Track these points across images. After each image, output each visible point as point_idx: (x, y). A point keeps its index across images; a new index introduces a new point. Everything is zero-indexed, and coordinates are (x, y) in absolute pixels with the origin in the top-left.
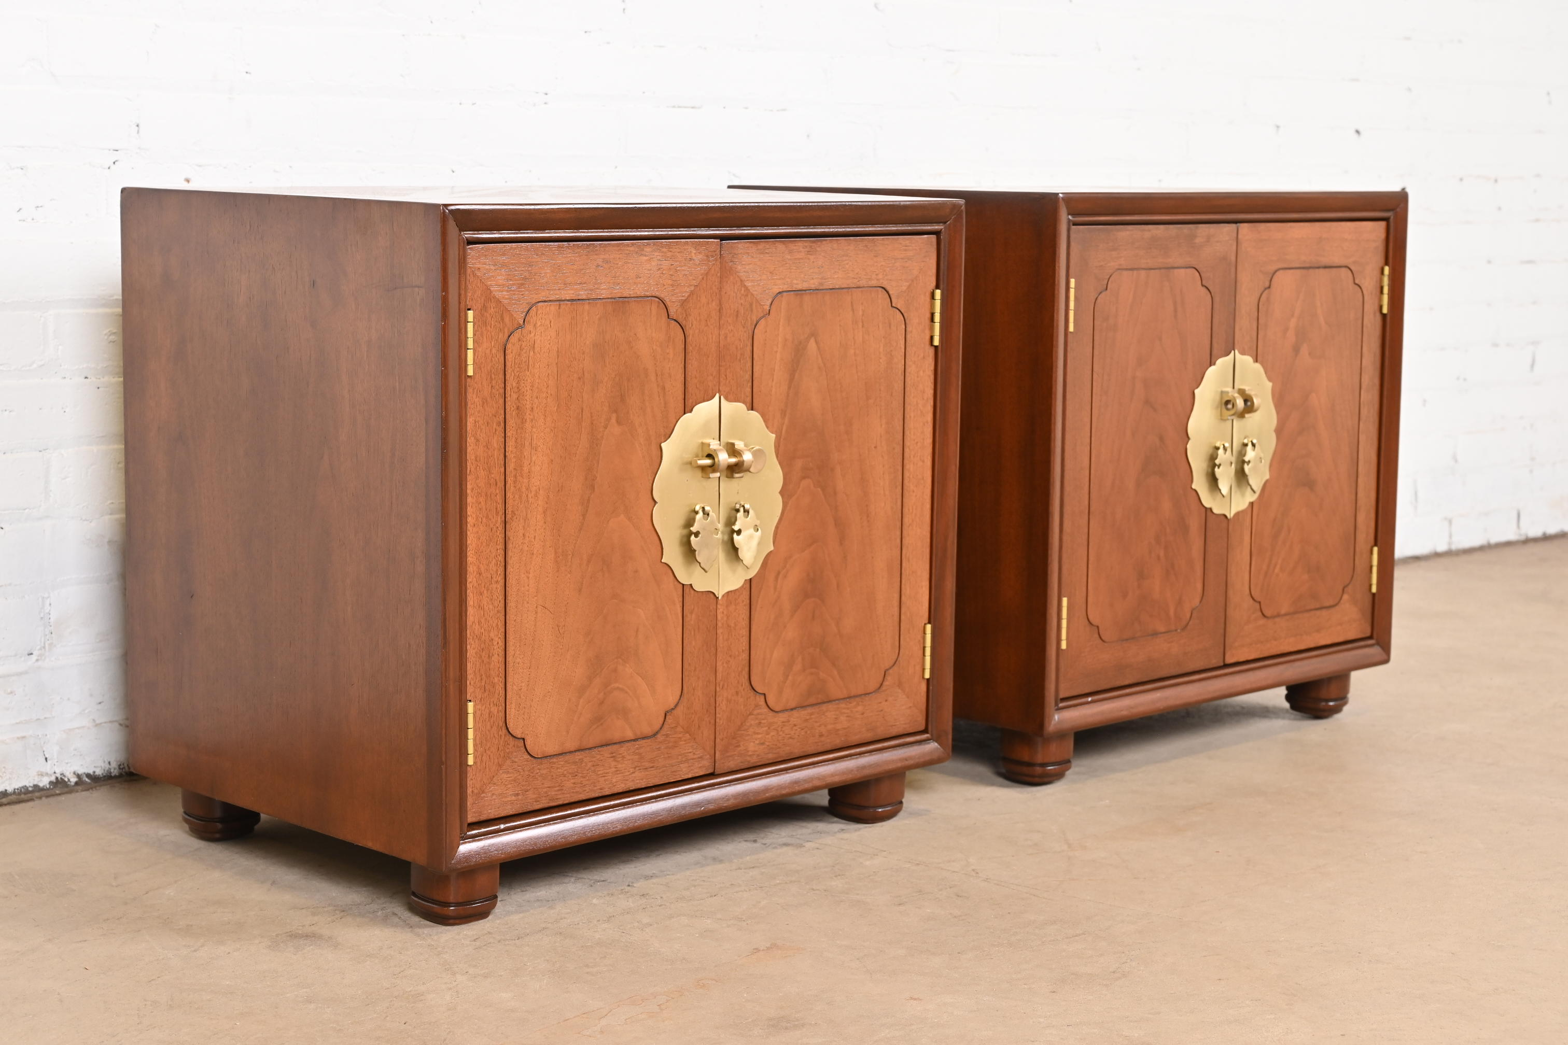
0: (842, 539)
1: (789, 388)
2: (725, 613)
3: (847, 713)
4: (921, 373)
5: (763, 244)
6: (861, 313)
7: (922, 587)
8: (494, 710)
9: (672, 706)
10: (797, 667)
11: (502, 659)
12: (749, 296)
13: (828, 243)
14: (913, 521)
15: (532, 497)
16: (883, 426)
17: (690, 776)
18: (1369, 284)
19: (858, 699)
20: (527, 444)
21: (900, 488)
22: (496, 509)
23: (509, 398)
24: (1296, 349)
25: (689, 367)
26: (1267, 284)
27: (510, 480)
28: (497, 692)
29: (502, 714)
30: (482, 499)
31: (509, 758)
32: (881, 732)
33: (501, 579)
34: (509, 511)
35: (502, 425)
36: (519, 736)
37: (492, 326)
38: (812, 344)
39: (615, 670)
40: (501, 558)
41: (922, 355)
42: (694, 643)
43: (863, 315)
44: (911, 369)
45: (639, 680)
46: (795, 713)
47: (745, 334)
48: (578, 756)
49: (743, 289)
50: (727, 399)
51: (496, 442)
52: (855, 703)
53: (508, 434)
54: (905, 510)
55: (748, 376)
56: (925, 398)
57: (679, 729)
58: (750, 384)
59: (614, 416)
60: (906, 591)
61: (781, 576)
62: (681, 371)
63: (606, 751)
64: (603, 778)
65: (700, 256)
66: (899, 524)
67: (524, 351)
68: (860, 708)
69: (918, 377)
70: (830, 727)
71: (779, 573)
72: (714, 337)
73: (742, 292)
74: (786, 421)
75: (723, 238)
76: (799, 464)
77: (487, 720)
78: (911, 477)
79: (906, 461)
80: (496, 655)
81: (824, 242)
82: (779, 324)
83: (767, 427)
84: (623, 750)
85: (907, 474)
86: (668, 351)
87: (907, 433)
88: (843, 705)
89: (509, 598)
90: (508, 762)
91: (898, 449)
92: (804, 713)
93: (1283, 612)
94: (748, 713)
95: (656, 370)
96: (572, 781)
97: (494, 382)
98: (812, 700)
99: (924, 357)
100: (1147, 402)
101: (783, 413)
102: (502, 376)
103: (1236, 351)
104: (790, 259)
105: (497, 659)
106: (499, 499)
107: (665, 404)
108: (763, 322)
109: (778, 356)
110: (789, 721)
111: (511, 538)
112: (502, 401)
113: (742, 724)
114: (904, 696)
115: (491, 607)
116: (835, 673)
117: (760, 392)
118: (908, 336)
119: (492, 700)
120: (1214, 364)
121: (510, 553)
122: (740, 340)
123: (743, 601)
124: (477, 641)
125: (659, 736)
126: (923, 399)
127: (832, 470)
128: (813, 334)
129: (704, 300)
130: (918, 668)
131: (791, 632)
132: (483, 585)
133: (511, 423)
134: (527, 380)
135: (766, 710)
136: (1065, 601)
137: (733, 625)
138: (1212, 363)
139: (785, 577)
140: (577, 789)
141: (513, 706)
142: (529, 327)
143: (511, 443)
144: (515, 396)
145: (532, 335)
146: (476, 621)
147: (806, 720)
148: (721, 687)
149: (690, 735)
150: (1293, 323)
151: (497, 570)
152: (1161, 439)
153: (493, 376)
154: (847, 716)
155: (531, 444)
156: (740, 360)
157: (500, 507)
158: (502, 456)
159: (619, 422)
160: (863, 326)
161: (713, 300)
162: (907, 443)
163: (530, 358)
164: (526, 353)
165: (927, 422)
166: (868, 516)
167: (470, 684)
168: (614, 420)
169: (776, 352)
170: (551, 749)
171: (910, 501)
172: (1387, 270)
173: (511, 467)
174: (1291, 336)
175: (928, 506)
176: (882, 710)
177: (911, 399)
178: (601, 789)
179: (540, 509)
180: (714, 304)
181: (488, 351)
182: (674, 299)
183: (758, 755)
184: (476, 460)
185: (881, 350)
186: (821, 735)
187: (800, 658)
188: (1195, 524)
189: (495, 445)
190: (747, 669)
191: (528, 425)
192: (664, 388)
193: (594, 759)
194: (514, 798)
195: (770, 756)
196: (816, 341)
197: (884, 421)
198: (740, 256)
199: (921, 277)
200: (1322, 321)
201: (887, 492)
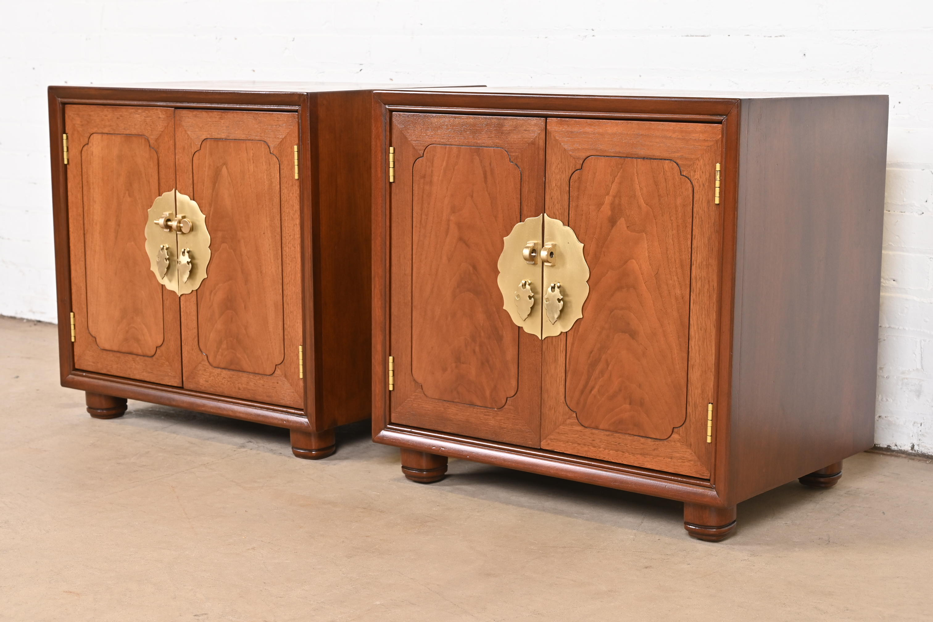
0: (246, 281)
1: (213, 191)
2: (184, 305)
3: (254, 382)
4: (291, 195)
5: (195, 112)
6: (252, 155)
7: (298, 323)
8: (84, 320)
9: (160, 345)
10: (224, 346)
12: (190, 139)
13: (230, 115)
14: (289, 281)
15: (94, 225)
16: (268, 222)
17: (170, 384)
18: (699, 177)
19: (260, 376)
21: (280, 260)
23: (83, 177)
24: (613, 221)
25: (161, 173)
27: (85, 215)
28: (84, 312)
29: (86, 323)
30: (75, 221)
31: (90, 344)
32: (274, 400)
33: (83, 259)
34: (86, 229)
35: (81, 188)
36: (94, 335)
37: (76, 143)
38: (224, 170)
39: (133, 318)
40: (83, 250)
41: (291, 184)
42: (168, 316)
43: (253, 156)
44: (285, 191)
45: (144, 326)
46: (224, 371)
47: (188, 159)
48: (118, 355)
49: (186, 135)
50: (180, 192)
51: (79, 196)
52: (258, 378)
53: (84, 193)
54: (284, 274)
55: (191, 181)
56: (294, 210)
57: (163, 358)
58: (192, 186)
59: (127, 192)
60: (287, 322)
61: (212, 294)
62: (157, 174)
63: (130, 357)
65: (163, 116)
66: (281, 281)
67: (89, 156)
68: (262, 382)
69: (289, 196)
70: (244, 386)
71: (210, 291)
72: (172, 159)
73: (186, 137)
74: (212, 209)
75: (176, 108)
76: (220, 234)
77: (81, 324)
78: (287, 255)
79: (283, 245)
81: (229, 113)
82: (206, 156)
83: (202, 212)
84: (138, 358)
85: (284, 253)
86: (150, 164)
87: (283, 228)
88: (251, 376)
89: (87, 270)
90: (90, 346)
91: (278, 237)
92: (229, 373)
93: (601, 427)
94: (199, 362)
95: (145, 173)
96: (117, 366)
97: (78, 168)
98: (233, 367)
99: (292, 185)
100: (461, 239)
101: (210, 205)
102: (80, 166)
103: (545, 214)
104: (211, 121)
105: (83, 296)
106: (82, 222)
107: (150, 190)
108: (197, 153)
109: (206, 173)
110: (221, 374)
111: (87, 242)
112: (81, 177)
113: (196, 367)
114: (289, 384)
115: (80, 271)
116: (246, 357)
117: (198, 191)
118: (282, 172)
119: (82, 315)
120: (524, 221)
121: (87, 249)
122: (186, 162)
123: (193, 301)
124: (75, 286)
125: (154, 358)
126: (293, 210)
127: (239, 241)
128: (225, 164)
129: (166, 139)
130: (297, 371)
131: (219, 326)
132: (77, 261)
133: (85, 188)
134: (90, 169)
135: (207, 364)
136: (391, 358)
137: (188, 312)
138: (521, 220)
139: (215, 294)
141: (91, 321)
142: (90, 144)
143: (85, 198)
144: (86, 176)
145: (92, 148)
146: (75, 277)
147: (230, 377)
148: (184, 343)
149: (169, 363)
150: (608, 200)
151: (82, 255)
152: (475, 268)
153: (77, 165)
154: (254, 384)
155: (93, 199)
156: (186, 173)
157: (82, 226)
158: (82, 203)
159: (130, 196)
160: (253, 162)
161: (171, 140)
162: (284, 235)
163: (91, 159)
165: (296, 224)
166: (261, 272)
167: (74, 305)
168: (127, 194)
169: (205, 171)
170: (107, 347)
171: (288, 269)
172: (719, 166)
173: (86, 208)
174: (606, 210)
175: (299, 275)
176: (275, 388)
177: (285, 209)
178: (129, 374)
179: (98, 231)
180: (171, 142)
181: (75, 154)
182: (152, 137)
183: (205, 387)
184: (72, 203)
185: (265, 177)
186: (239, 389)
187: (225, 342)
188: (508, 337)
190: (197, 338)
191: (92, 191)
192: (149, 182)
193: (125, 358)
194: (93, 364)
195: (212, 390)
196: (226, 167)
197: (268, 219)
198: (184, 118)
199: (288, 137)
200: (642, 202)
201: (272, 261)
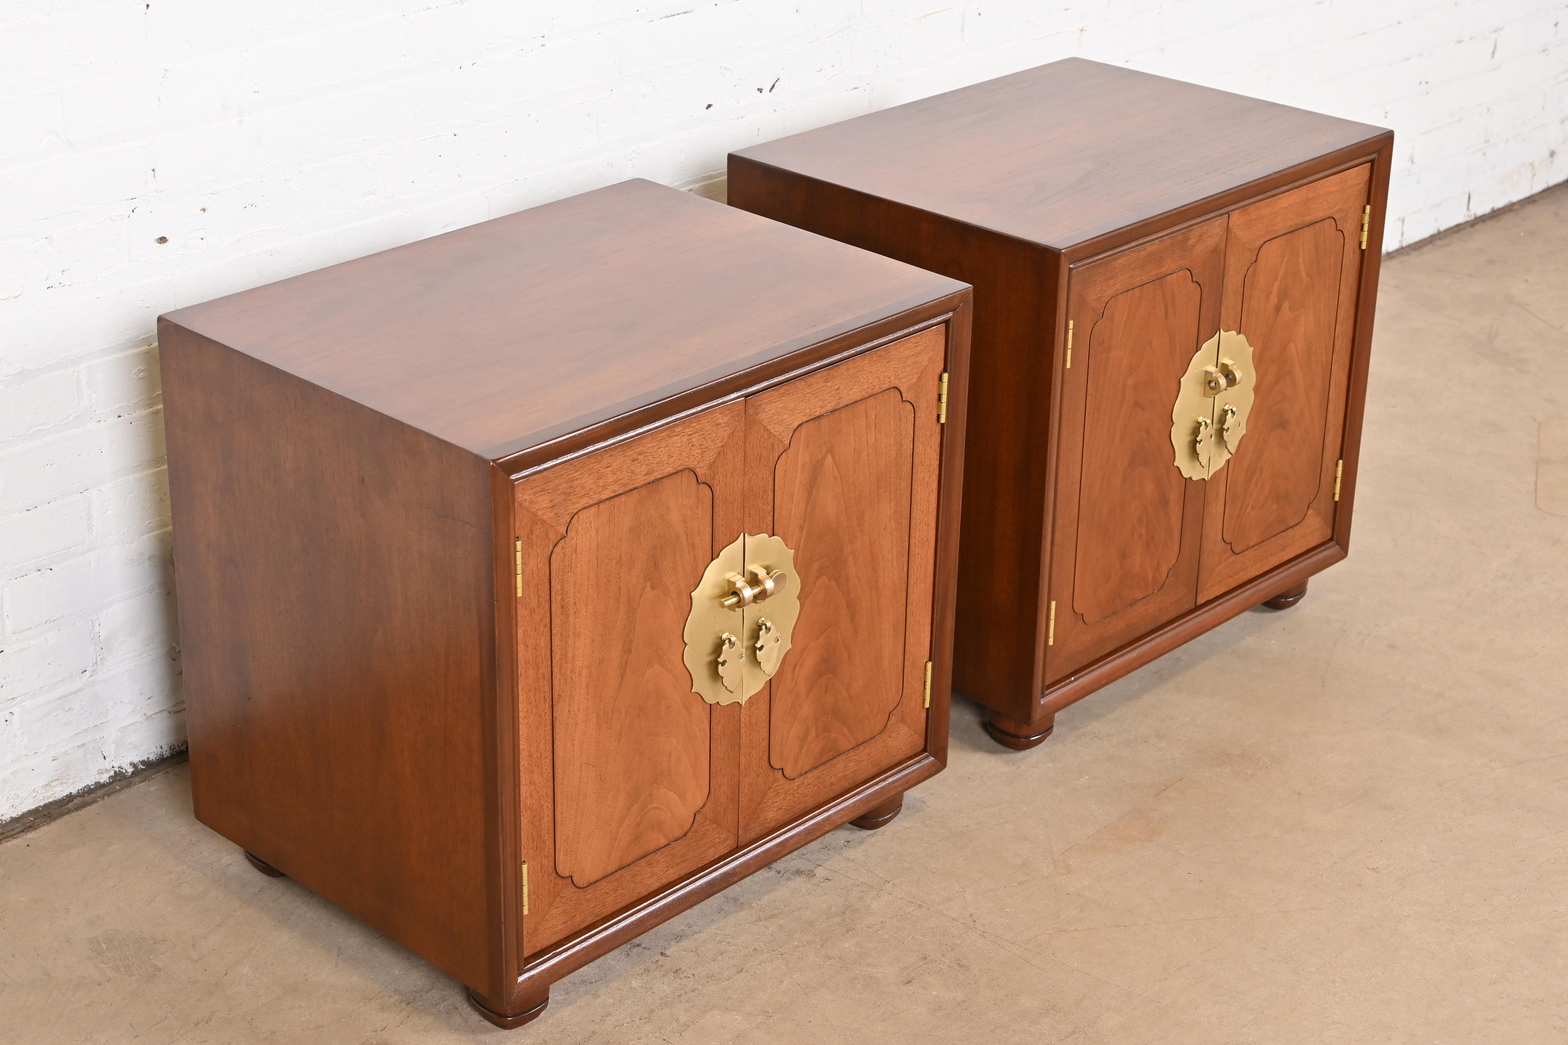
0: (853, 617)
1: (807, 504)
2: (748, 715)
3: (856, 759)
4: (928, 450)
5: (784, 387)
6: (874, 417)
7: (924, 632)
8: (545, 862)
9: (701, 806)
10: (812, 735)
11: (551, 819)
12: (771, 438)
13: (843, 368)
14: (917, 579)
15: (576, 677)
16: (892, 508)
17: (716, 857)
18: (1349, 227)
19: (865, 744)
20: (571, 633)
21: (906, 556)
22: (544, 697)
23: (554, 602)
24: (1278, 309)
25: (716, 518)
26: (1254, 259)
27: (556, 670)
28: (547, 846)
29: (552, 864)
30: (531, 694)
31: (559, 895)
32: (884, 764)
33: (549, 754)
34: (556, 693)
35: (549, 625)
36: (567, 876)
37: (538, 545)
38: (829, 459)
39: (651, 795)
40: (549, 737)
41: (929, 434)
42: (720, 749)
43: (875, 418)
44: (919, 450)
45: (672, 795)
46: (809, 775)
47: (767, 472)
48: (619, 874)
49: (766, 434)
50: (751, 534)
51: (544, 641)
52: (862, 748)
53: (554, 631)
54: (911, 573)
55: (770, 508)
57: (707, 822)
58: (771, 514)
59: (649, 583)
60: (910, 639)
61: (798, 667)
62: (709, 524)
63: (643, 862)
64: (640, 885)
65: (726, 419)
66: (904, 586)
67: (567, 557)
68: (867, 751)
69: (925, 454)
70: (840, 775)
71: (796, 664)
72: (739, 485)
73: (765, 436)
74: (804, 533)
75: (747, 395)
76: (815, 567)
77: (539, 872)
78: (917, 542)
79: (912, 531)
80: (546, 818)
81: (841, 366)
82: (799, 452)
83: (786, 546)
84: (658, 856)
85: (912, 541)
86: (697, 512)
87: (914, 505)
88: (852, 754)
89: (556, 767)
90: (558, 899)
91: (906, 523)
92: (816, 772)
93: (1252, 544)
94: (767, 788)
95: (686, 532)
96: (614, 895)
97: (540, 592)
98: (825, 759)
99: (931, 435)
100: (1136, 404)
101: (802, 528)
102: (547, 585)
103: (1221, 330)
104: (809, 392)
105: (547, 820)
106: (547, 688)
107: (695, 557)
108: (783, 456)
109: (798, 480)
110: (803, 783)
111: (558, 717)
112: (547, 606)
113: (762, 799)
114: (906, 728)
115: (541, 779)
116: (845, 730)
117: (781, 517)
118: (917, 422)
119: (543, 855)
120: (1200, 349)
121: (557, 730)
122: (763, 479)
123: (764, 699)
124: (529, 811)
125: (689, 834)
126: (930, 471)
127: (845, 561)
128: (830, 451)
129: (730, 456)
130: (919, 701)
131: (807, 709)
132: (534, 764)
133: (556, 621)
134: (570, 581)
135: (783, 781)
136: (1053, 604)
137: (754, 722)
138: (1198, 349)
139: (802, 665)
140: (618, 900)
141: (562, 853)
142: (571, 534)
143: (556, 639)
144: (559, 598)
145: (574, 540)
146: (528, 796)
147: (819, 777)
148: (744, 776)
149: (716, 824)
150: (1276, 286)
151: (546, 748)
152: (1148, 432)
153: (539, 587)
154: (855, 762)
155: (574, 633)
156: (762, 497)
157: (548, 695)
158: (549, 652)
159: (653, 588)
160: (875, 428)
161: (738, 454)
162: (914, 515)
163: (573, 560)
164: (569, 558)
165: (932, 490)
166: (877, 589)
167: (524, 847)
168: (648, 588)
169: (796, 478)
170: (595, 876)
171: (916, 562)
172: (1368, 208)
173: (557, 658)
174: (1274, 299)
175: (932, 561)
176: (886, 746)
177: (918, 476)
178: (639, 893)
179: (583, 685)
180: (739, 455)
181: (535, 568)
182: (702, 464)
183: (776, 820)
184: (526, 663)
185: (892, 442)
186: (832, 784)
187: (814, 728)
188: (1174, 496)
189: (542, 644)
190: (767, 754)
191: (572, 618)
192: (693, 545)
193: (633, 872)
194: (564, 926)
195: (787, 816)
196: (832, 455)
197: (893, 503)
198: (763, 406)
199: (930, 366)
200: (1304, 274)
201: (895, 563)
